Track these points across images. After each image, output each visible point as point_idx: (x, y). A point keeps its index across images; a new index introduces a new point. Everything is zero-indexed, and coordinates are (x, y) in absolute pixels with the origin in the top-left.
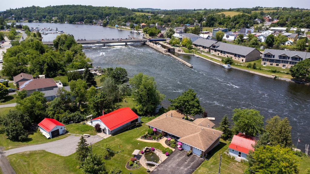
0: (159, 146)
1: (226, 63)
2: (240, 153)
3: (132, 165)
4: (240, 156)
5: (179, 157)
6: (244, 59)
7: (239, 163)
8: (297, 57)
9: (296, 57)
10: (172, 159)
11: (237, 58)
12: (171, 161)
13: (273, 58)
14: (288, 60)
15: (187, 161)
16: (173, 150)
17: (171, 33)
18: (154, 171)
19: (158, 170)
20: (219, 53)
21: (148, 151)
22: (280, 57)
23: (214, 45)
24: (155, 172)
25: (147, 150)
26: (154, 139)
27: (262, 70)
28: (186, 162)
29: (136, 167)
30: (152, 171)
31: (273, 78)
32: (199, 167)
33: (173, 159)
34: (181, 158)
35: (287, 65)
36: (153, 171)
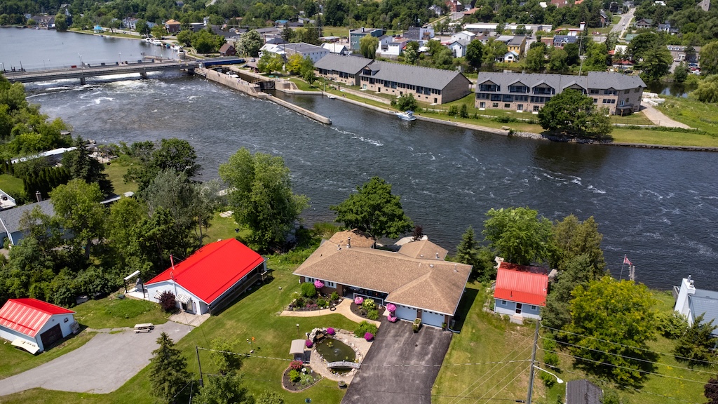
0: (340, 321)
1: (402, 109)
2: (519, 306)
3: (298, 380)
4: (518, 312)
5: (397, 338)
6: (439, 97)
7: (521, 326)
8: (545, 86)
9: (542, 86)
10: (384, 345)
11: (423, 96)
12: (382, 350)
13: (497, 92)
14: (527, 94)
15: (417, 343)
16: (378, 324)
17: (254, 45)
18: (355, 382)
19: (363, 379)
20: (382, 86)
21: (320, 339)
22: (511, 88)
23: (367, 69)
24: (358, 384)
25: (319, 336)
26: (322, 306)
27: (480, 118)
28: (416, 348)
29: (309, 381)
30: (349, 383)
31: (507, 134)
32: (449, 352)
33: (386, 346)
34: (403, 340)
35: (525, 104)
36: (352, 384)
